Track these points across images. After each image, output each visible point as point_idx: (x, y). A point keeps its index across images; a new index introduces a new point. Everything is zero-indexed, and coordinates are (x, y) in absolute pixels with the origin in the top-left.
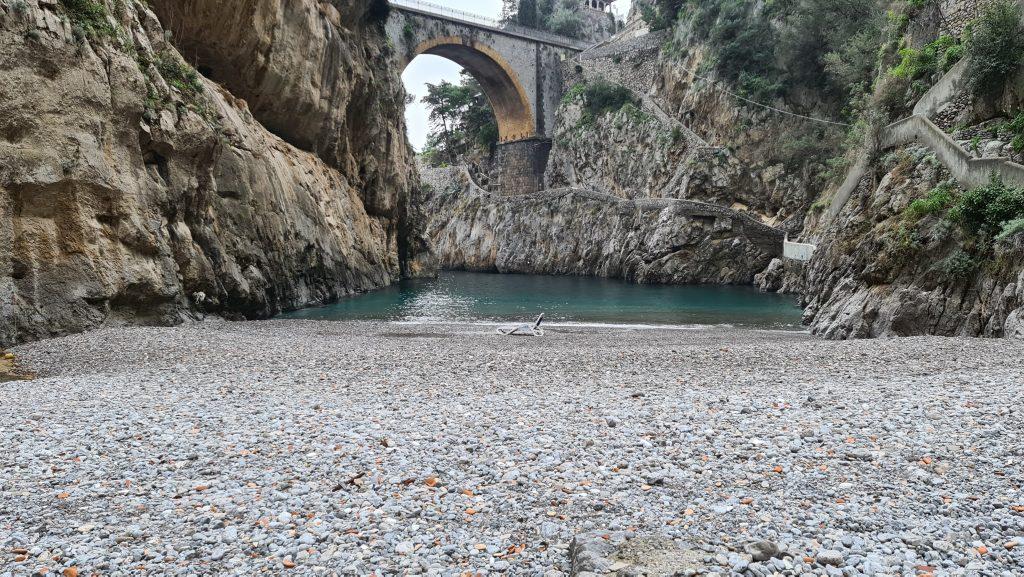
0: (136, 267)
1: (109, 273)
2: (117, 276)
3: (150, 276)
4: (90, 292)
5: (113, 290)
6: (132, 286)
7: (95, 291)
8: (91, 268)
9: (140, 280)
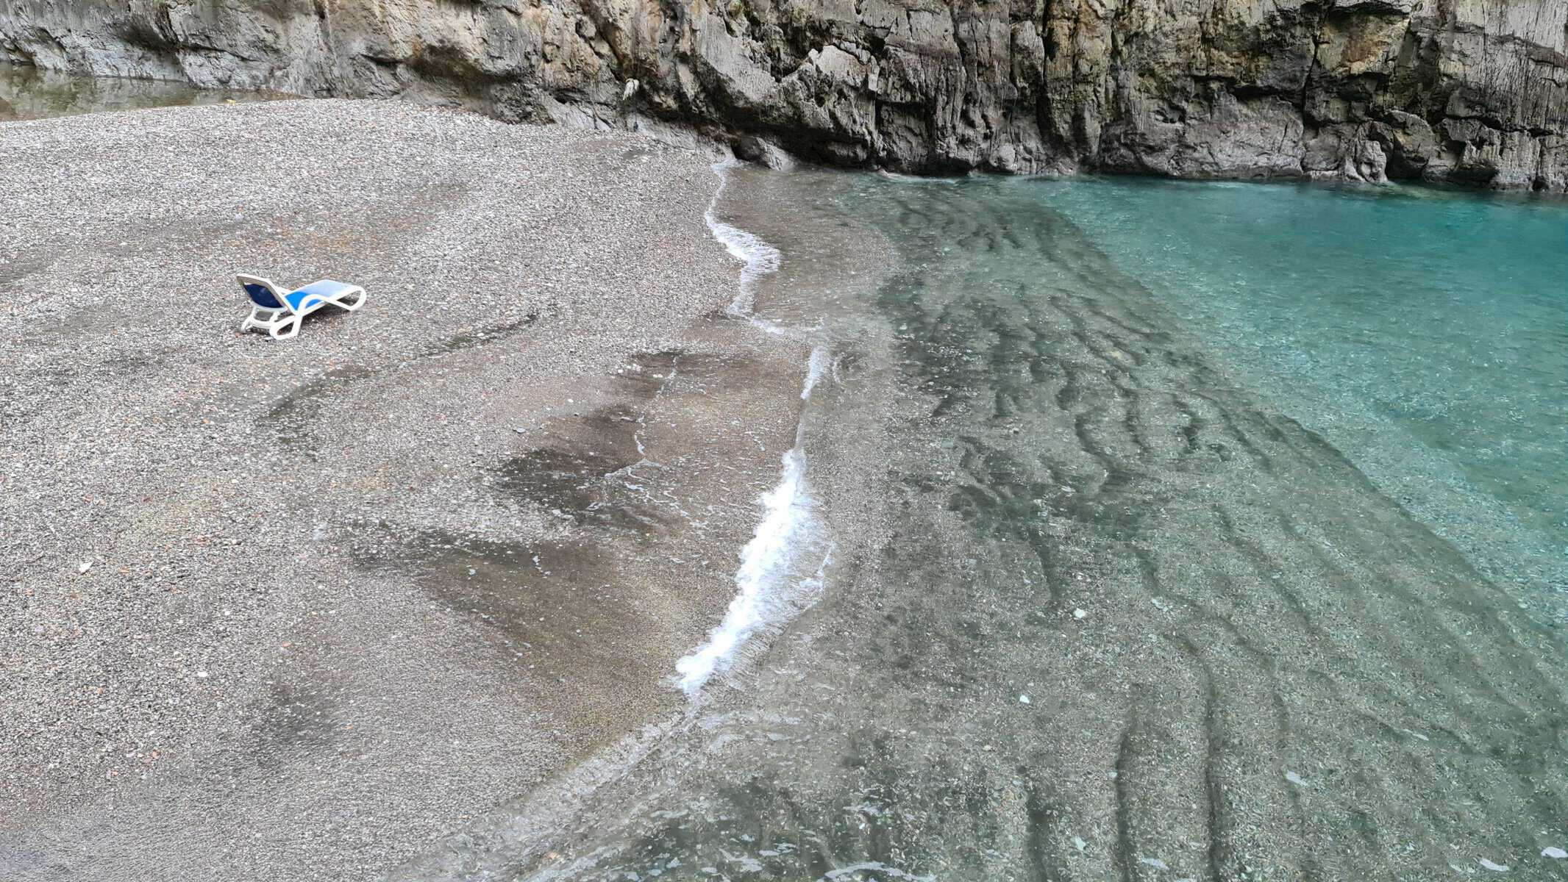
0: (438, 22)
1: (398, 25)
2: (410, 30)
3: (455, 39)
4: (370, 49)
5: (404, 51)
6: (432, 49)
7: (378, 48)
8: (374, 15)
9: (441, 41)
